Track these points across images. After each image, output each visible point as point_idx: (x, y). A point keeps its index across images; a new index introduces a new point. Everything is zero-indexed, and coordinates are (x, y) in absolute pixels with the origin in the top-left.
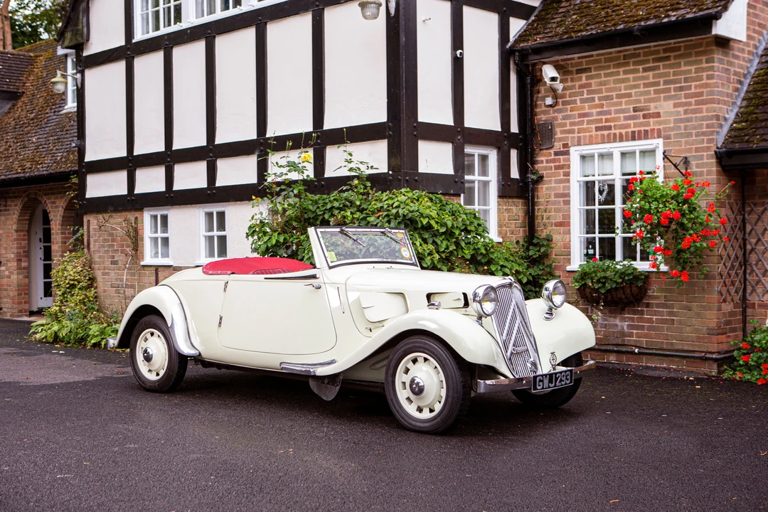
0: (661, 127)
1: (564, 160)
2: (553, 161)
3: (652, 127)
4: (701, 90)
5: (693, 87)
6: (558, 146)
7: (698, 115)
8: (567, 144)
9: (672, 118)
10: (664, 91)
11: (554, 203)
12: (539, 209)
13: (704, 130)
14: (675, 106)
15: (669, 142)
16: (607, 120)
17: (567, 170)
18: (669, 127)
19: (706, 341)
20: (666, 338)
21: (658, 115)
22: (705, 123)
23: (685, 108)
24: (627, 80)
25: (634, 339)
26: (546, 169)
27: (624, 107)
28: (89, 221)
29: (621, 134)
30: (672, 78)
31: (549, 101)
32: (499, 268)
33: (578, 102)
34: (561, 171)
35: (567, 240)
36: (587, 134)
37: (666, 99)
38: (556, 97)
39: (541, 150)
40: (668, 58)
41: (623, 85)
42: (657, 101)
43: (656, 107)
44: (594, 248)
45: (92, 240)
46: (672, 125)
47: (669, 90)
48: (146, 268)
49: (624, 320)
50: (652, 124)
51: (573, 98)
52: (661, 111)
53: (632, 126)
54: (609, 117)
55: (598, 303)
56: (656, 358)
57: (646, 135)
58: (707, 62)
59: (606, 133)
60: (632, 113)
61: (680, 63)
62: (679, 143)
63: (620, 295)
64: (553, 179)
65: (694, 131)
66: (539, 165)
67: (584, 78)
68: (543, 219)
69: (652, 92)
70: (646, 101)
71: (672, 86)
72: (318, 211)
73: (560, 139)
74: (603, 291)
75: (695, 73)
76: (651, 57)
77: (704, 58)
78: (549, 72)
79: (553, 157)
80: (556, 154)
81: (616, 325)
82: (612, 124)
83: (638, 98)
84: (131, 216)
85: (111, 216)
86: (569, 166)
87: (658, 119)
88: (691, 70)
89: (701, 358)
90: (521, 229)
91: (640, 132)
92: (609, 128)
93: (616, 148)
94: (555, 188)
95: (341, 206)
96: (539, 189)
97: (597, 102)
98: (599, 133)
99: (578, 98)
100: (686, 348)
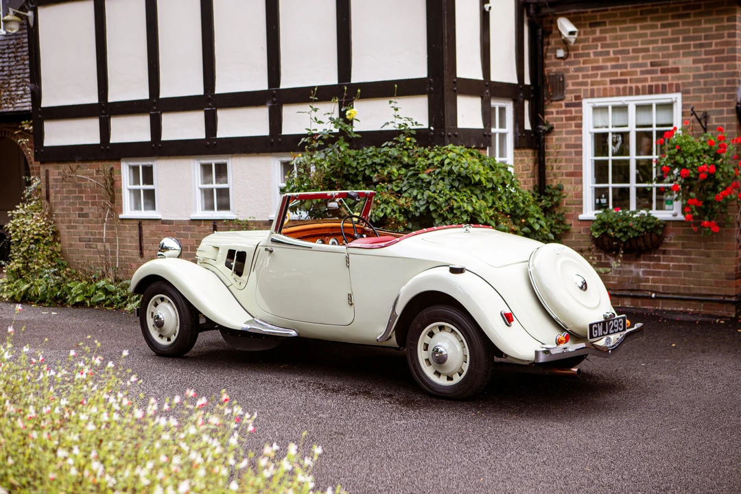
0: (680, 82)
1: (576, 112)
2: (565, 112)
3: (670, 82)
4: (722, 47)
5: (713, 44)
6: (569, 97)
7: (719, 71)
8: (580, 96)
9: (691, 74)
10: (683, 47)
11: (565, 153)
12: (549, 159)
13: (725, 86)
14: (695, 62)
15: (688, 97)
16: (622, 74)
17: (579, 122)
18: (689, 83)
19: (724, 285)
20: (684, 282)
21: (677, 70)
22: (725, 79)
23: (705, 64)
24: (645, 35)
25: (650, 284)
26: (556, 119)
27: (640, 61)
28: (47, 171)
29: (637, 88)
30: (691, 34)
31: (561, 53)
32: (536, 220)
33: (592, 55)
34: (573, 122)
35: (579, 189)
36: (602, 87)
37: (685, 55)
38: (567, 50)
39: (552, 101)
40: (687, 16)
41: (640, 40)
42: (676, 57)
43: (674, 63)
44: (607, 197)
45: (51, 191)
46: (691, 80)
47: (688, 47)
48: (124, 222)
49: (639, 266)
50: (670, 79)
51: (586, 51)
52: (680, 67)
53: (649, 80)
54: (624, 70)
55: (618, 252)
56: (673, 301)
57: (664, 90)
58: (728, 20)
59: (621, 86)
60: (649, 68)
61: (700, 21)
62: (699, 98)
63: (641, 243)
64: (564, 130)
65: (714, 87)
66: (549, 116)
67: (598, 32)
68: (553, 169)
69: (671, 48)
70: (663, 56)
71: (692, 43)
72: (358, 167)
73: (572, 91)
74: (624, 240)
75: (716, 30)
76: (670, 14)
77: (725, 17)
78: (565, 26)
79: (564, 108)
80: (567, 105)
81: (632, 272)
82: (628, 78)
83: (656, 53)
84: (106, 166)
85: (78, 166)
86: (581, 118)
87: (677, 74)
88: (712, 28)
89: (721, 302)
90: (531, 179)
91: (657, 86)
92: (625, 81)
93: (632, 101)
94: (566, 139)
95: (383, 162)
96: (549, 140)
97: (612, 55)
98: (614, 86)
99: (591, 52)
100: (704, 292)
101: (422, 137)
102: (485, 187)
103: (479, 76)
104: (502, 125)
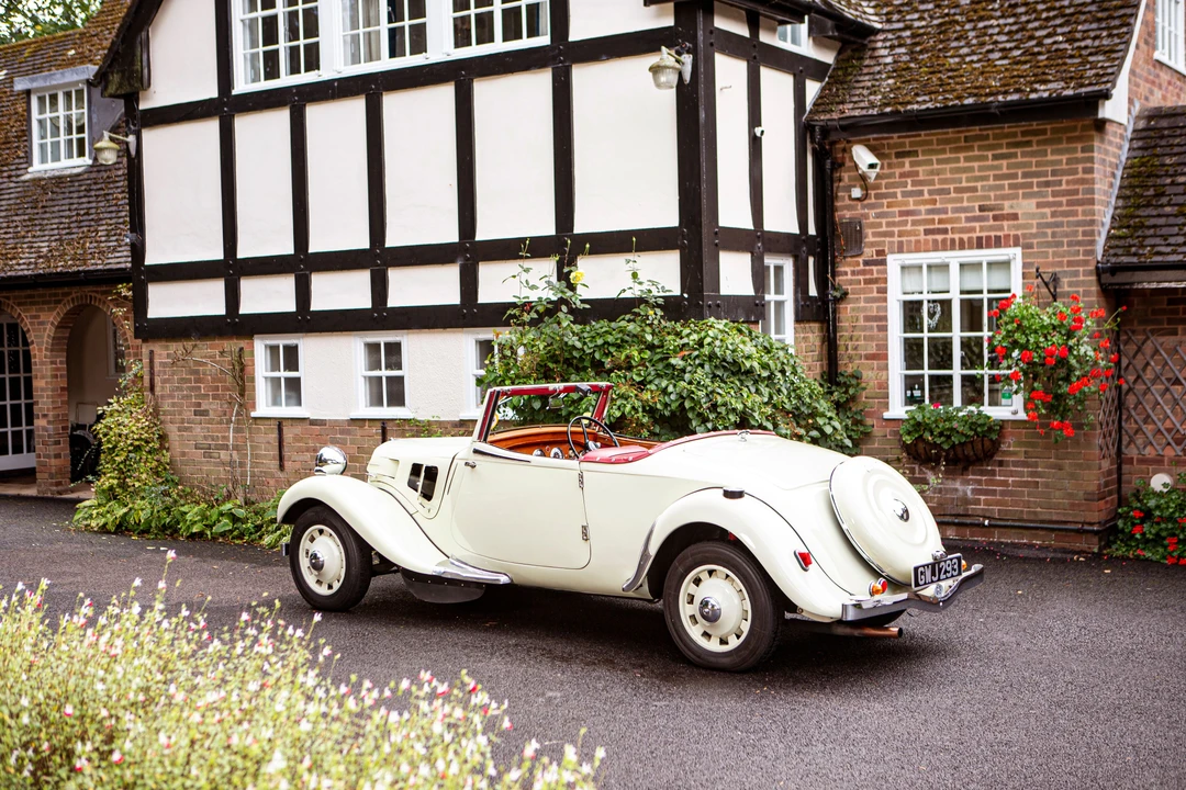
0: (1019, 233)
1: (878, 272)
2: (863, 272)
3: (1006, 232)
4: (1076, 187)
5: (1064, 182)
6: (869, 252)
7: (1071, 219)
8: (883, 251)
9: (1034, 222)
10: (1022, 186)
11: (864, 329)
12: (841, 336)
13: (1080, 238)
14: (1039, 205)
15: (1030, 253)
16: (940, 221)
17: (883, 285)
18: (1031, 234)
19: (1082, 508)
20: (1028, 504)
21: (1015, 217)
22: (1081, 229)
23: (1053, 209)
24: (971, 169)
25: (982, 507)
26: (851, 282)
27: (965, 204)
28: (152, 352)
29: (961, 240)
30: (1034, 169)
31: (857, 193)
32: (827, 421)
33: (899, 195)
34: (875, 286)
35: (884, 378)
36: (913, 238)
37: (1025, 196)
38: (866, 188)
39: (845, 257)
40: (1028, 143)
41: (964, 176)
42: (1013, 199)
43: (1012, 207)
44: (922, 388)
45: (157, 380)
46: (1034, 231)
47: (1030, 185)
48: (258, 422)
49: (967, 482)
50: (1006, 228)
51: (891, 190)
52: (1020, 212)
53: (978, 229)
54: (944, 216)
55: (938, 463)
56: (1013, 531)
57: (998, 242)
58: (1083, 151)
59: (940, 237)
60: (978, 213)
61: (1046, 151)
62: (1046, 255)
63: (969, 451)
64: (862, 296)
65: (1065, 240)
66: (841, 278)
67: (907, 165)
68: (847, 349)
69: (1007, 187)
70: (996, 198)
71: (1035, 180)
72: (585, 347)
73: (872, 244)
74: (946, 447)
75: (1067, 164)
76: (1004, 141)
77: (1079, 146)
78: (863, 156)
79: (862, 267)
80: (866, 263)
81: (956, 490)
82: (949, 226)
83: (986, 193)
84: (232, 345)
85: (195, 346)
86: (885, 281)
87: (1015, 222)
88: (1061, 160)
89: (1078, 531)
90: (818, 363)
91: (988, 238)
92: (945, 231)
93: (954, 258)
94: (865, 309)
95: (619, 341)
96: (842, 311)
97: (926, 196)
98: (930, 237)
99: (899, 191)
100: (1054, 518)
101: (673, 308)
102: (759, 375)
103: (747, 223)
104: (779, 290)
